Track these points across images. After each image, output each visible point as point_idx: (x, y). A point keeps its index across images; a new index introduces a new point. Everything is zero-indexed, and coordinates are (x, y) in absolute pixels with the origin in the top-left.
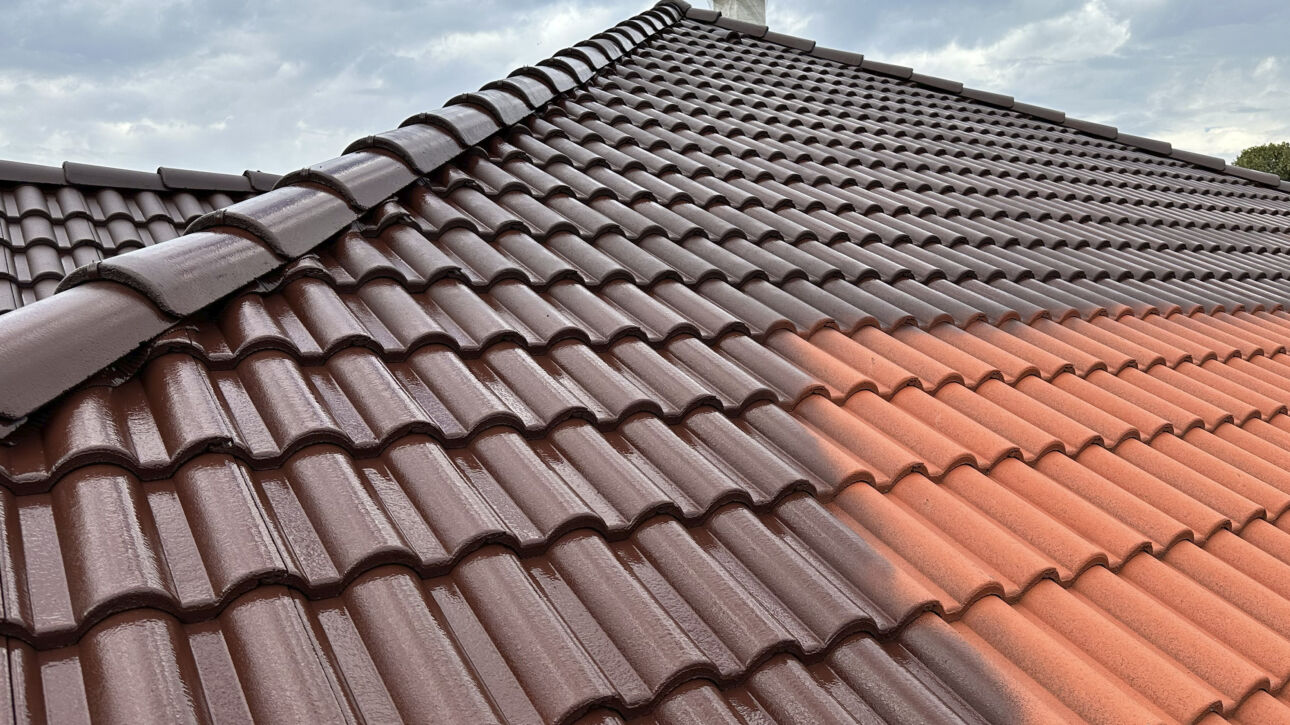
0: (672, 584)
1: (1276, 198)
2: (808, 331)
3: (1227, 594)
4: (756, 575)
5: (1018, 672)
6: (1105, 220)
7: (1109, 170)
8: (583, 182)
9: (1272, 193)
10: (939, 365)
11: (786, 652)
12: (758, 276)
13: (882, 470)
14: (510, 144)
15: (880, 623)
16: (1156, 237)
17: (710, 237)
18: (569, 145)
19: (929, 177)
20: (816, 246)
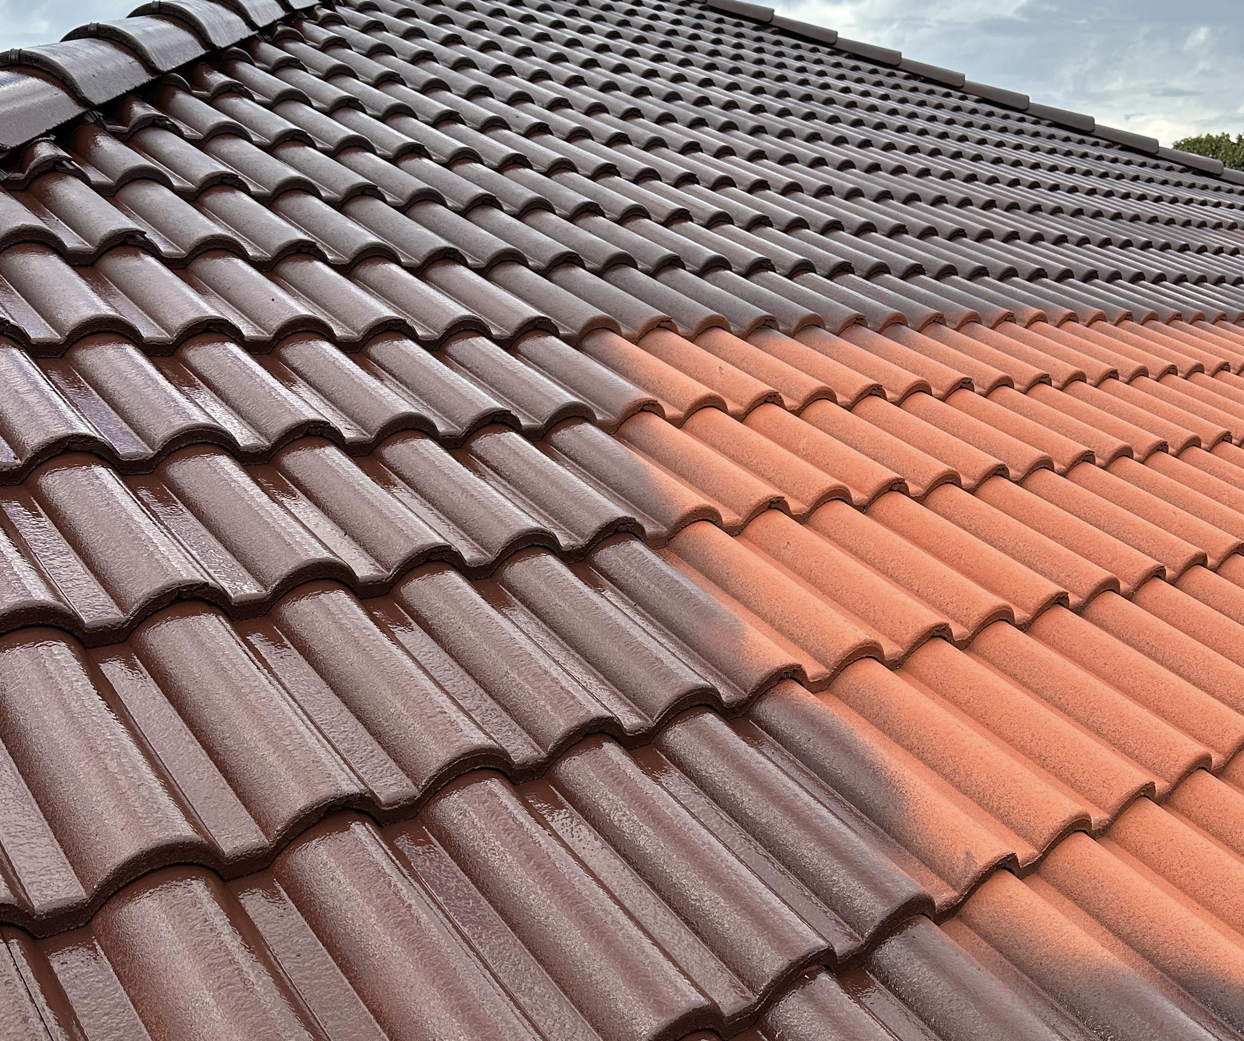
0: (449, 652)
1: (1218, 189)
2: (637, 333)
3: (1159, 656)
4: (563, 639)
5: (901, 752)
6: (1013, 207)
7: (1018, 147)
8: (325, 127)
9: (1214, 183)
10: (805, 377)
11: (602, 732)
12: (570, 260)
13: (730, 507)
14: (220, 72)
15: (725, 694)
16: (1075, 229)
17: (505, 208)
18: (307, 79)
19: (795, 146)
20: (647, 225)
